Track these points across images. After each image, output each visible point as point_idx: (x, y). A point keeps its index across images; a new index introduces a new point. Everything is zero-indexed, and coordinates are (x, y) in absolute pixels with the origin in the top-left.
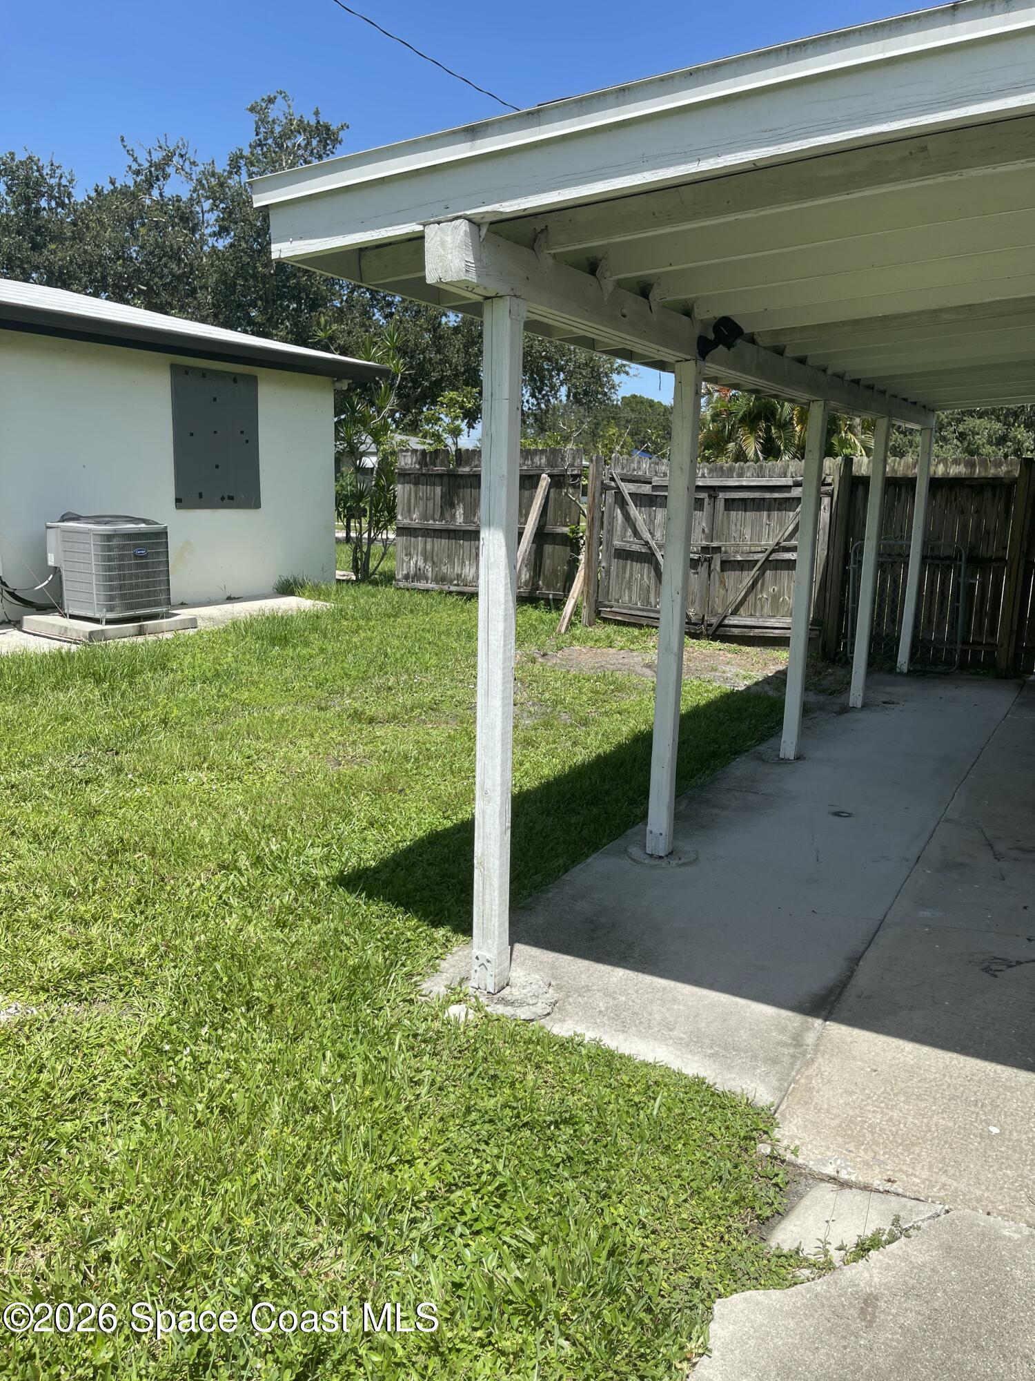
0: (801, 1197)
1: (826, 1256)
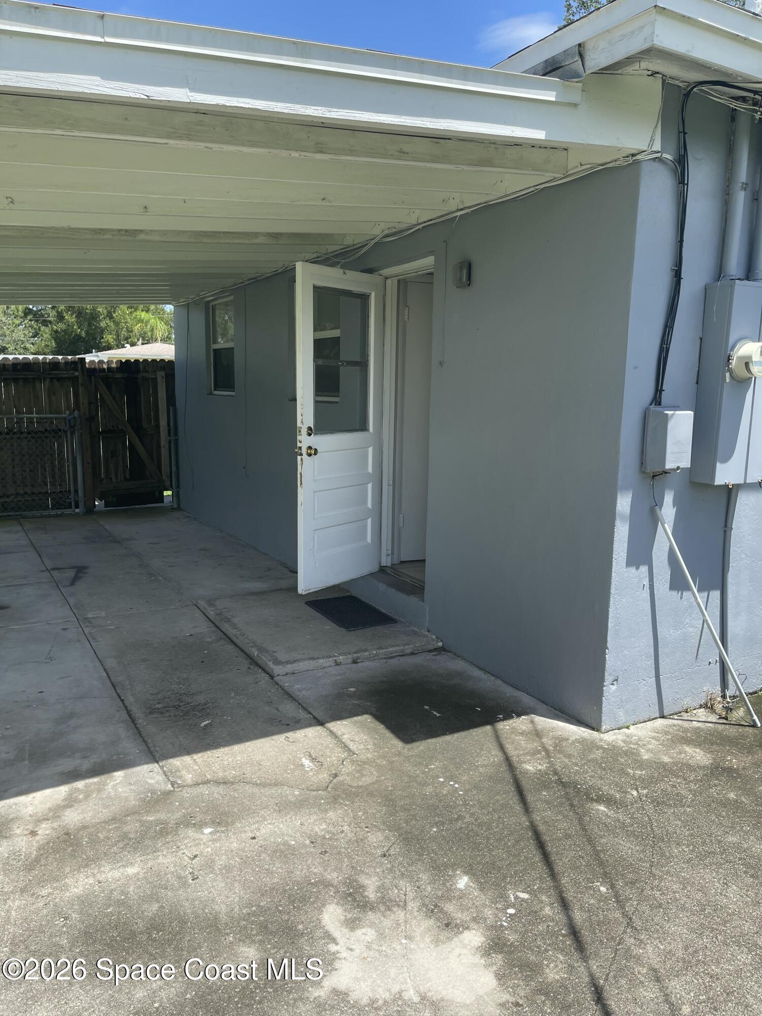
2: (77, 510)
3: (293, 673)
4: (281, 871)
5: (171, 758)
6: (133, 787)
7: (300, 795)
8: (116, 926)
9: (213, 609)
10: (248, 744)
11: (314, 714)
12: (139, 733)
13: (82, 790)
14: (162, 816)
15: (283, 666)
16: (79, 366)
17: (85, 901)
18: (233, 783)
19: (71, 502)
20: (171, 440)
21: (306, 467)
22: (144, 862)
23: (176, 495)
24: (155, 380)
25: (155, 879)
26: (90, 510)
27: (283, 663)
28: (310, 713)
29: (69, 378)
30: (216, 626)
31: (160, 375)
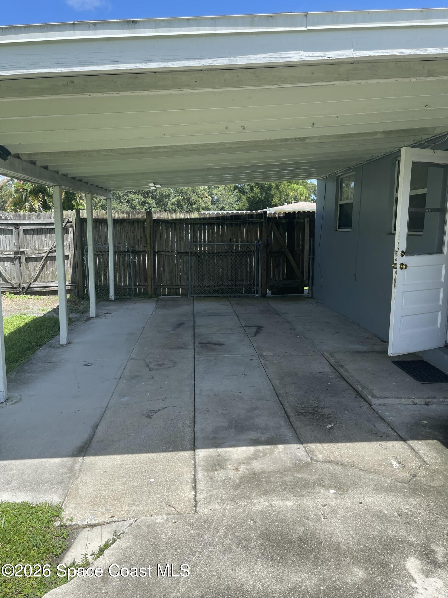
0: (74, 539)
1: (86, 560)
2: (257, 295)
3: (384, 405)
4: (379, 528)
5: (310, 443)
6: (288, 456)
7: (390, 483)
8: (281, 534)
9: (333, 358)
10: (356, 444)
11: (399, 433)
12: (292, 425)
13: (262, 451)
14: (306, 476)
15: (378, 399)
16: (264, 216)
17: (264, 514)
18: (347, 466)
19: (254, 291)
20: (310, 257)
21: (399, 276)
22: (297, 501)
23: (311, 290)
24: (303, 223)
25: (302, 512)
26: (264, 295)
27: (378, 397)
28: (396, 432)
29: (258, 223)
30: (335, 369)
31: (307, 220)
